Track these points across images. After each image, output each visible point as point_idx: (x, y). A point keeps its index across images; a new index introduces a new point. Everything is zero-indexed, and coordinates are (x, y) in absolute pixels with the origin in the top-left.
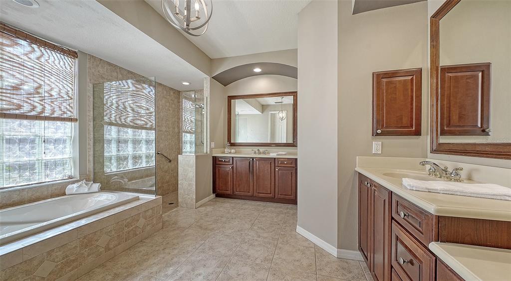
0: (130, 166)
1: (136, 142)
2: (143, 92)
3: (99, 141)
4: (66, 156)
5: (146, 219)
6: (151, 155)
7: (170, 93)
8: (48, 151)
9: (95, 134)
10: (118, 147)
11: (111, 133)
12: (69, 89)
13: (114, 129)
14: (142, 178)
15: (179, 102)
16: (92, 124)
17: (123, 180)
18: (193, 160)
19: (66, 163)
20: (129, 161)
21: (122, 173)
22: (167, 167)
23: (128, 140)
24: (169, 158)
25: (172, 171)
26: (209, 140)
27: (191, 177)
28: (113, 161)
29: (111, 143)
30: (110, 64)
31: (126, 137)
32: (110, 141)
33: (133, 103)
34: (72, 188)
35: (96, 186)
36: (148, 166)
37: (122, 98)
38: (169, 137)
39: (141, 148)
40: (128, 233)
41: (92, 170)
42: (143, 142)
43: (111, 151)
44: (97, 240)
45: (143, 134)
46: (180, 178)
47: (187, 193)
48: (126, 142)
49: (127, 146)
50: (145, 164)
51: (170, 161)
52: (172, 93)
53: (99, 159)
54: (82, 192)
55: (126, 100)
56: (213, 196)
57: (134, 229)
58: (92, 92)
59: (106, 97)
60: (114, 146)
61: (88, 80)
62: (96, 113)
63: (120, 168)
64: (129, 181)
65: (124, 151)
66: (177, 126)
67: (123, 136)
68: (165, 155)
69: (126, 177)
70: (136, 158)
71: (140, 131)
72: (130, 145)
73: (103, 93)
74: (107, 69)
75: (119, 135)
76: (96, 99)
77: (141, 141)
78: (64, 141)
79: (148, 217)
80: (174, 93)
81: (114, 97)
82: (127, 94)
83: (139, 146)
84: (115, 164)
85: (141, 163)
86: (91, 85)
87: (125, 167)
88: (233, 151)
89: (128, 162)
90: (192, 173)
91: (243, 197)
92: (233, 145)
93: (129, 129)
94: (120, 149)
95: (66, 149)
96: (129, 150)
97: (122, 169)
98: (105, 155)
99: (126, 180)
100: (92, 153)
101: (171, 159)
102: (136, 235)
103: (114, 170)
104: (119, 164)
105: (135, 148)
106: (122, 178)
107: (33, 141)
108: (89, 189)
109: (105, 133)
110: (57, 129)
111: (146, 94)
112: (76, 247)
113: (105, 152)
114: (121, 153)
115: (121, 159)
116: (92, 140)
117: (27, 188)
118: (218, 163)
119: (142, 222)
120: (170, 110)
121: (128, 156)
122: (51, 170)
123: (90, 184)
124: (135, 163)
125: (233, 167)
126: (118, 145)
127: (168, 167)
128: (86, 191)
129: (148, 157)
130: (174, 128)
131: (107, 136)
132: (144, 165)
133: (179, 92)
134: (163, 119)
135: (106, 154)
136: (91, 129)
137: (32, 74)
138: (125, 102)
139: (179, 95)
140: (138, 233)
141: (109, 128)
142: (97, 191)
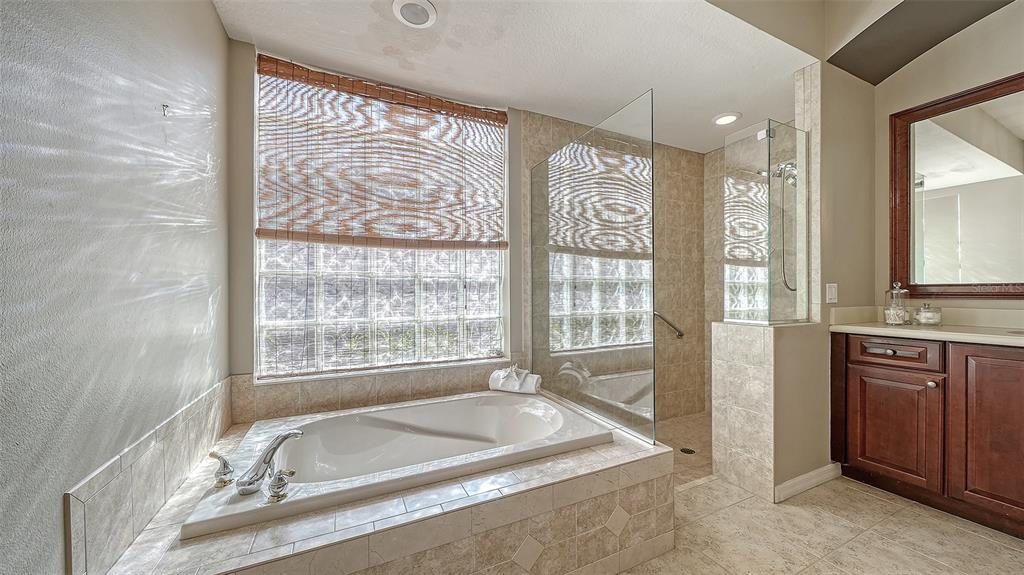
0: (595, 341)
1: (607, 288)
2: (621, 173)
3: (541, 285)
4: (494, 315)
5: (629, 512)
6: (638, 316)
7: (679, 164)
8: (471, 304)
9: (535, 270)
10: (574, 297)
11: (562, 267)
12: (498, 188)
13: (567, 259)
14: (618, 370)
15: (702, 183)
16: (529, 250)
17: (580, 374)
18: (764, 341)
19: (495, 326)
20: (594, 329)
21: (580, 355)
22: (672, 349)
23: (592, 284)
24: (677, 326)
25: (685, 360)
26: (816, 277)
27: (756, 397)
28: (565, 328)
29: (561, 289)
30: (557, 121)
31: (589, 277)
32: (559, 286)
33: (600, 201)
34: (498, 377)
35: (533, 381)
36: (631, 342)
37: (581, 192)
38: (678, 274)
39: (616, 301)
40: (586, 544)
41: (530, 343)
42: (621, 287)
43: (562, 305)
44: (513, 548)
45: (621, 269)
46: (717, 390)
47: (740, 442)
48: (588, 286)
49: (590, 297)
50: (624, 338)
51: (681, 335)
52: (684, 163)
53: (541, 323)
54: (510, 389)
55: (588, 195)
56: (832, 469)
57: (599, 536)
58: (529, 187)
59: (553, 194)
60: (566, 294)
61: (524, 163)
62: (536, 228)
63: (577, 344)
64: (594, 374)
65: (584, 308)
66: (698, 245)
67: (583, 275)
68: (669, 318)
69: (588, 365)
70: (607, 323)
71: (614, 261)
72: (596, 295)
73: (548, 187)
74: (554, 134)
75: (574, 273)
76: (536, 199)
77: (617, 284)
78: (492, 287)
79: (634, 506)
80: (689, 162)
81: (565, 192)
82: (588, 182)
83: (613, 297)
84: (568, 335)
85: (617, 335)
86: (527, 173)
87: (586, 342)
88: (925, 316)
89: (591, 331)
90: (760, 384)
91: (1007, 523)
92: (917, 293)
93: (595, 259)
94: (577, 302)
95: (494, 302)
96: (594, 305)
97: (580, 347)
98: (551, 313)
99: (587, 374)
100: (529, 309)
101: (682, 329)
102: (606, 554)
103: (567, 346)
104: (575, 335)
105: (604, 301)
106: (579, 367)
107: (454, 287)
108: (521, 385)
109: (551, 268)
110: (482, 264)
111: (626, 176)
112: (468, 556)
113: (551, 307)
114: (580, 311)
115: (580, 324)
116: (530, 284)
117: (444, 368)
118: (855, 355)
119: (619, 518)
120: (679, 206)
121: (592, 319)
122: (475, 339)
123: (523, 375)
124: (605, 334)
125: (943, 386)
126: (574, 294)
127: (677, 349)
128: (516, 389)
129: (633, 322)
130: (689, 251)
131: (555, 276)
132: (622, 340)
133: (702, 156)
134: (663, 229)
135: (553, 313)
136: (529, 261)
137: (450, 170)
138: (586, 199)
139: (702, 165)
140: (609, 547)
141: (558, 258)
142: (534, 392)
